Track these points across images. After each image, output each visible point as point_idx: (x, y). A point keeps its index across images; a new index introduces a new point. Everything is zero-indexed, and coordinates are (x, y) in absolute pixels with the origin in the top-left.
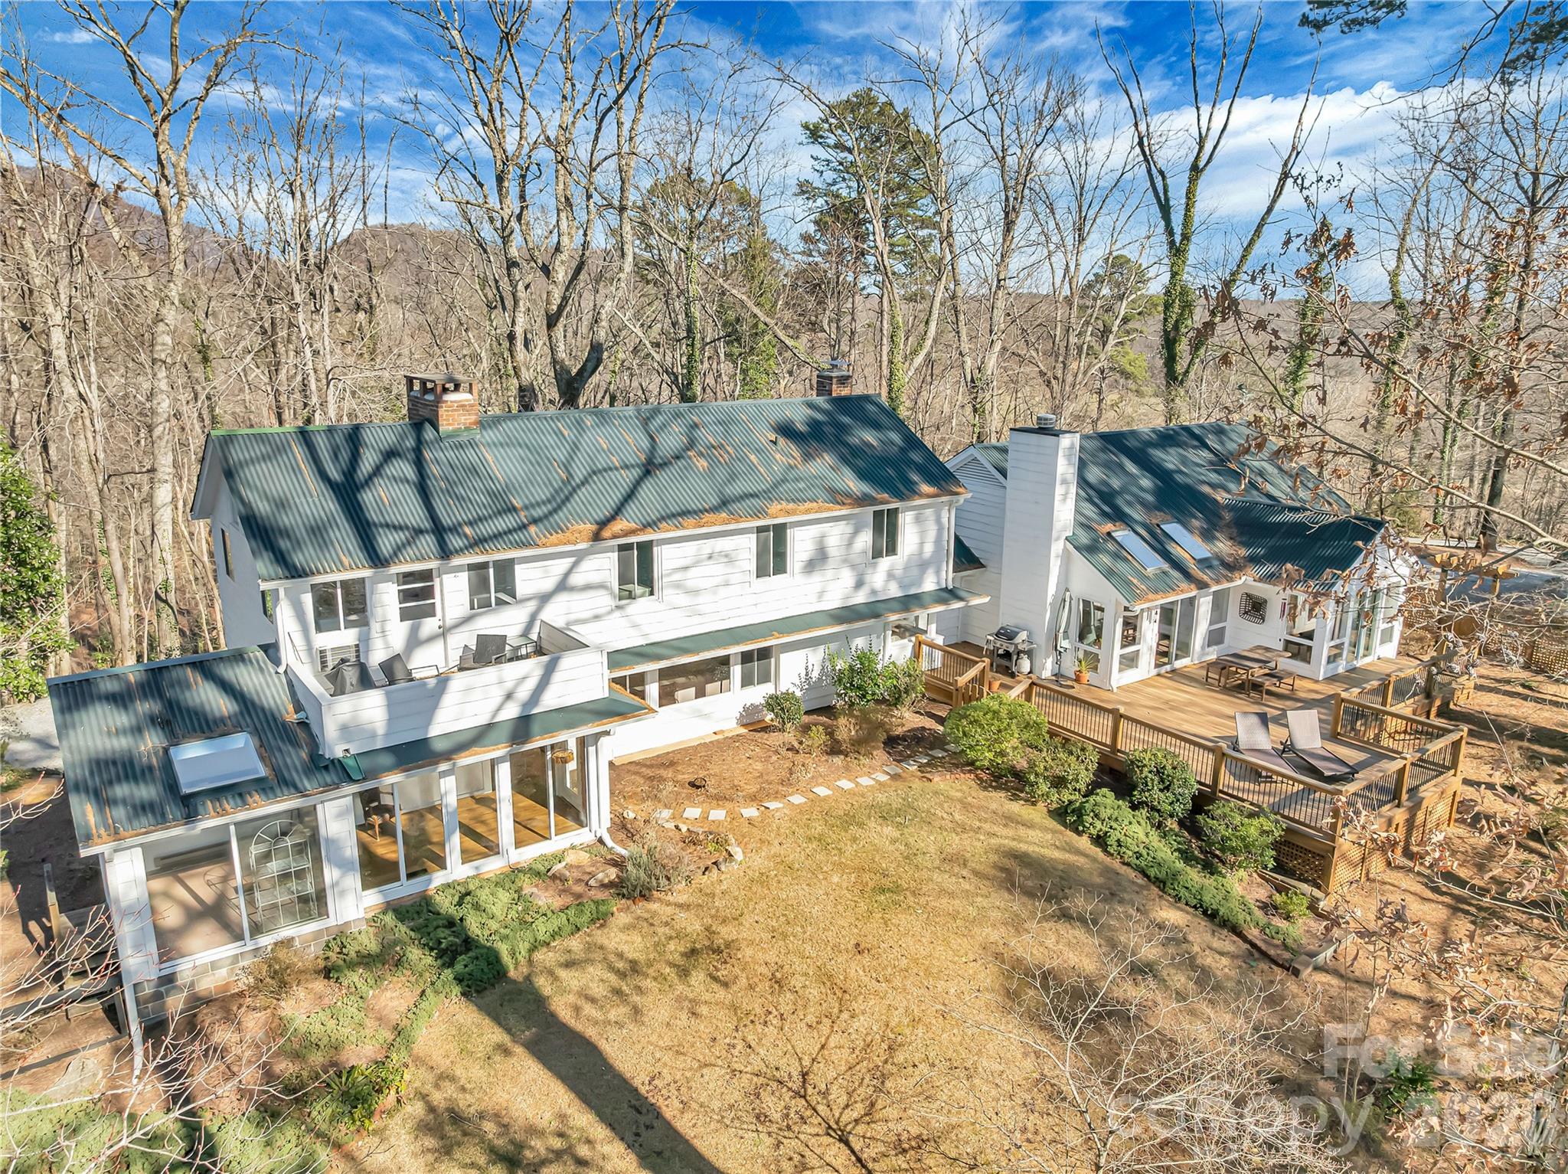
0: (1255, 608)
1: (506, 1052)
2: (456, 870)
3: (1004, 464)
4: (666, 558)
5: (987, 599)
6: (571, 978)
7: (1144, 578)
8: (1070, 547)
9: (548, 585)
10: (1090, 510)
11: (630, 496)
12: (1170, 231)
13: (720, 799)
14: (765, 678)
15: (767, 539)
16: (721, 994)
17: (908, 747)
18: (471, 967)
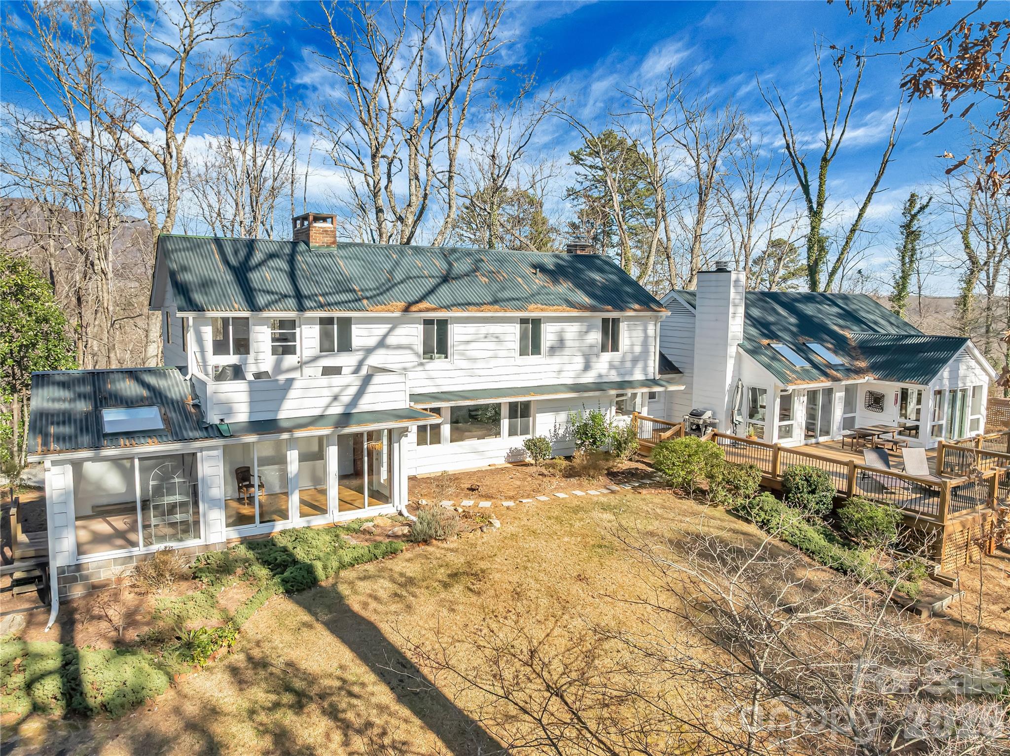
0: (876, 401)
1: (310, 626)
2: (295, 521)
3: (693, 302)
4: (457, 333)
5: (682, 388)
6: (364, 587)
7: (794, 371)
8: (741, 350)
9: (372, 342)
10: (753, 331)
11: (432, 291)
12: (809, 201)
13: (488, 497)
14: (525, 431)
15: (526, 330)
16: (474, 598)
17: (625, 478)
18: (295, 574)
